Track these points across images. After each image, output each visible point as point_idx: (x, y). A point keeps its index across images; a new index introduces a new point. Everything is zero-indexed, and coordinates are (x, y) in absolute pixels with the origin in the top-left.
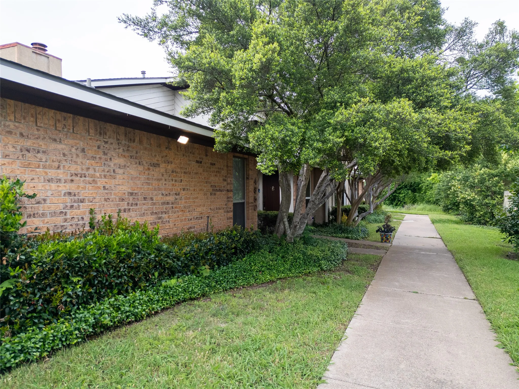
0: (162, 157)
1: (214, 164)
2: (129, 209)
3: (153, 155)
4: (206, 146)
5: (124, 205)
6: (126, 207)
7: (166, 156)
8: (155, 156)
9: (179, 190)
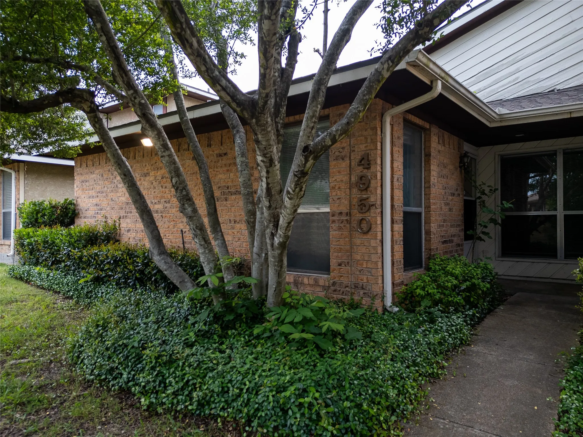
0: (152, 165)
1: (225, 154)
2: (126, 216)
3: (144, 165)
4: (208, 132)
5: (122, 213)
6: (124, 215)
7: (156, 163)
8: (146, 166)
9: (169, 197)
